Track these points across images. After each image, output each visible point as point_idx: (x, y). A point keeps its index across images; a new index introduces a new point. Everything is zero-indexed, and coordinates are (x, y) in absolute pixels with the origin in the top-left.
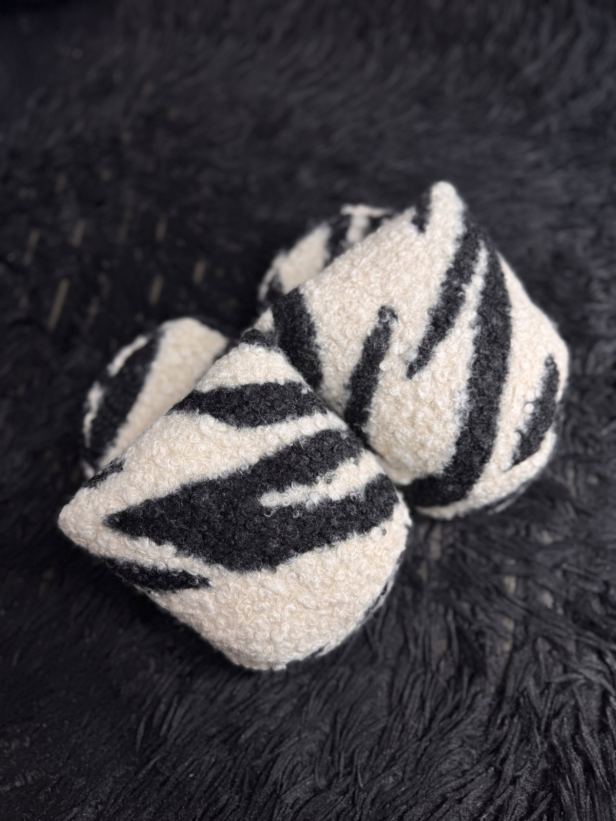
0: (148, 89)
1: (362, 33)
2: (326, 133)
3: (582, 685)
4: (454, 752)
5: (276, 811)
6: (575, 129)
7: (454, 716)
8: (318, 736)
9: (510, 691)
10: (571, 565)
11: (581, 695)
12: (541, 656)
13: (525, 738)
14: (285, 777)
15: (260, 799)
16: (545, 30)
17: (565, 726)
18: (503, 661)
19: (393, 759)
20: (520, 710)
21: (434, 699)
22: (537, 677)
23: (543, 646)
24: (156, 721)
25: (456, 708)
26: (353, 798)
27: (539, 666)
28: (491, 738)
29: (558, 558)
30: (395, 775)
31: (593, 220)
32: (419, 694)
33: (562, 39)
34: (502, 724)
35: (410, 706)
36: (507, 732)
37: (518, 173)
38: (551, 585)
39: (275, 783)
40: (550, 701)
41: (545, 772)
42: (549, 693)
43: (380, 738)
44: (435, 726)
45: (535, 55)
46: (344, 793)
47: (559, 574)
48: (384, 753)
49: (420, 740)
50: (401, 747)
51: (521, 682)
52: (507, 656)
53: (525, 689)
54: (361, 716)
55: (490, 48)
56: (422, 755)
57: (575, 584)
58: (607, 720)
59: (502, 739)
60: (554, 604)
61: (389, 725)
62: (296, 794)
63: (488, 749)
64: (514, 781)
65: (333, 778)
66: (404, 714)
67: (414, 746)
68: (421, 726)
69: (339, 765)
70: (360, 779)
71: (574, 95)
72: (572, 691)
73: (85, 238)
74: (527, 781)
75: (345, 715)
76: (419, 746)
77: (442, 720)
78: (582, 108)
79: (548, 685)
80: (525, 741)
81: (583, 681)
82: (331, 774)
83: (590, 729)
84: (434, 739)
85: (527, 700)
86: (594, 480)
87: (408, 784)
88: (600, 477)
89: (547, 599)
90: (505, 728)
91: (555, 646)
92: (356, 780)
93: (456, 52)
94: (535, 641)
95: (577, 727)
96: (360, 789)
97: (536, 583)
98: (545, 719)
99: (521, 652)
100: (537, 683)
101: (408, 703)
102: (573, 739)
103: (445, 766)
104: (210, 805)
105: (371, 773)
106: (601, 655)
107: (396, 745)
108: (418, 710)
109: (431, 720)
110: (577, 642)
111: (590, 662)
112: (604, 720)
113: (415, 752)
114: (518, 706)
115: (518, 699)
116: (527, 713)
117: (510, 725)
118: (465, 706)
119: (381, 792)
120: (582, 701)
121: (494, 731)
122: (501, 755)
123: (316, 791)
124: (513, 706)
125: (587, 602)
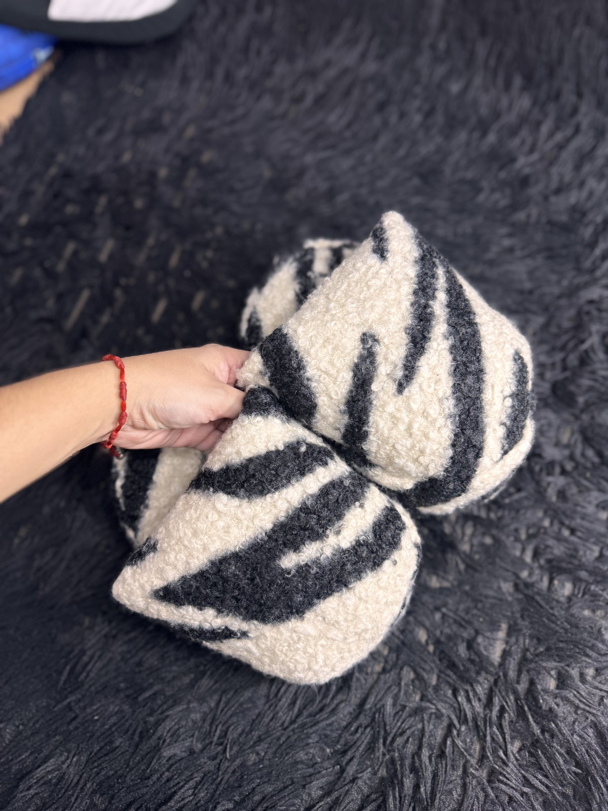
0: (191, 131)
1: (382, 107)
2: (331, 194)
3: (431, 714)
4: (309, 746)
5: (155, 761)
6: (550, 223)
7: (318, 716)
8: (205, 708)
9: (368, 706)
10: (450, 610)
11: (429, 722)
12: (403, 684)
13: (371, 748)
14: (169, 735)
15: (145, 747)
16: (545, 129)
17: (409, 746)
18: (371, 681)
19: (260, 740)
20: (373, 724)
21: (304, 699)
22: (396, 698)
23: (408, 675)
24: (79, 668)
25: (321, 710)
26: (219, 764)
27: (400, 691)
28: (342, 741)
29: (439, 602)
30: (258, 754)
31: (546, 309)
32: (294, 691)
33: (559, 137)
34: (356, 731)
35: (284, 700)
36: (358, 739)
37: (490, 255)
38: (427, 623)
39: (159, 739)
40: (401, 721)
41: (382, 779)
42: (402, 715)
43: (254, 721)
44: (300, 721)
45: (531, 151)
46: (214, 758)
47: (438, 616)
48: (253, 733)
49: (285, 729)
50: (267, 732)
51: (380, 700)
52: (375, 676)
53: (383, 706)
54: (242, 699)
55: (491, 138)
56: (284, 742)
57: (449, 626)
58: (446, 747)
59: (352, 743)
60: (427, 641)
61: (263, 712)
62: (176, 750)
63: (339, 750)
64: (354, 780)
65: (208, 744)
66: (276, 706)
67: (278, 734)
68: (288, 718)
69: (214, 735)
70: (228, 750)
71: (558, 191)
72: (423, 717)
73: (111, 257)
74: (365, 782)
75: (229, 696)
76: (282, 735)
77: (306, 718)
78: (561, 204)
79: (404, 707)
80: (371, 750)
81: (434, 711)
82: (207, 741)
83: (431, 753)
84: (296, 731)
85: (381, 716)
86: (488, 540)
87: (266, 762)
88: (494, 538)
89: (422, 636)
90: (358, 735)
91: (418, 677)
92: (225, 751)
93: (462, 136)
94: (402, 669)
95: (420, 747)
96: (226, 758)
97: (415, 619)
98: (392, 735)
99: (388, 675)
100: (394, 705)
101: (282, 697)
102: (413, 758)
103: (302, 755)
104: (106, 744)
105: (239, 748)
106: (455, 693)
107: (263, 730)
108: (289, 705)
109: (298, 716)
110: (439, 677)
111: (445, 696)
112: (443, 748)
113: (279, 739)
114: (373, 719)
115: (375, 713)
116: (379, 727)
117: (362, 734)
118: (328, 710)
119: (243, 765)
120: (429, 727)
121: (347, 735)
122: (348, 757)
123: (192, 752)
124: (369, 719)
125: (456, 645)
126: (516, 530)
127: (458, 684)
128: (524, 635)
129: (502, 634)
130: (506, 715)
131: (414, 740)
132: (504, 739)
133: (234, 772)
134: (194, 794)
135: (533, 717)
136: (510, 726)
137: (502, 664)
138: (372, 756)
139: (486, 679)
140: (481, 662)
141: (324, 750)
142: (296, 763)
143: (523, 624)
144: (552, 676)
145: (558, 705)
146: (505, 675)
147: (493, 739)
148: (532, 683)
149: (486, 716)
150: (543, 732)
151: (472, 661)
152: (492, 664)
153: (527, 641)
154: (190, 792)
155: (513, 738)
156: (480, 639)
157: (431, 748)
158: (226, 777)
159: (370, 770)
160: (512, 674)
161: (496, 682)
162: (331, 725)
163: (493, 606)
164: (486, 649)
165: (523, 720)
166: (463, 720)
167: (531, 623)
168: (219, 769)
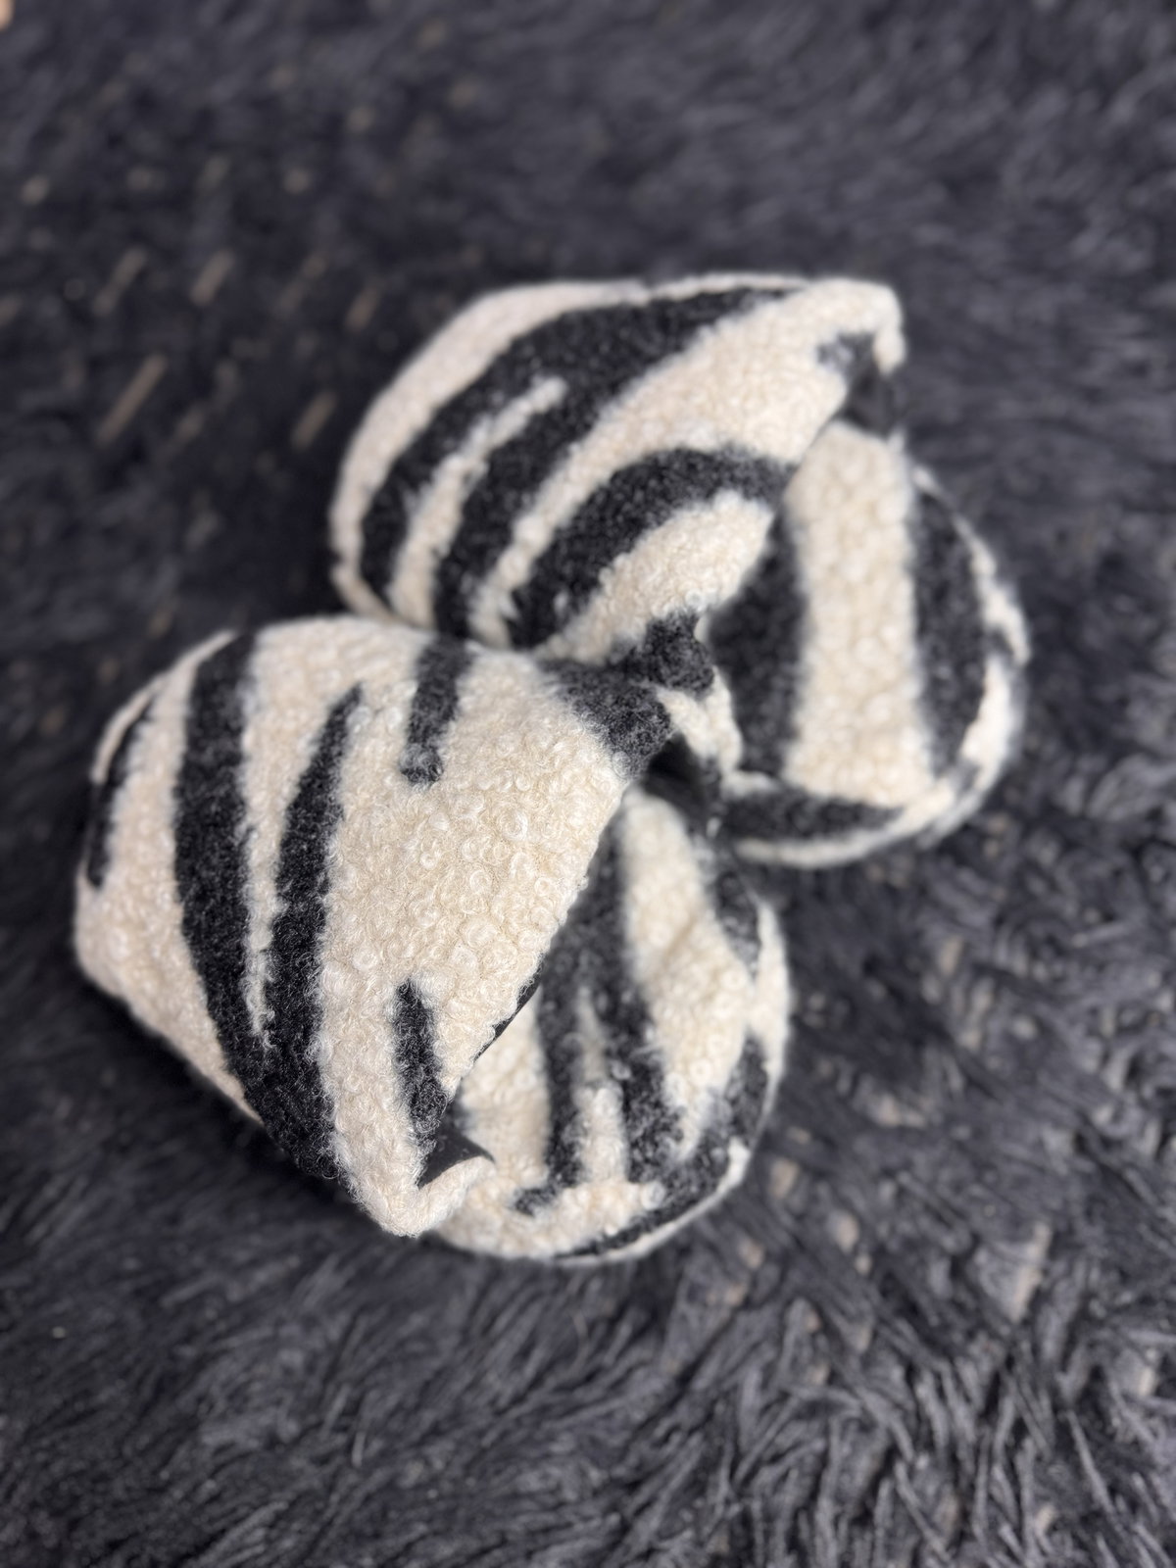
0: (435, 34)
3: (849, 1420)
5: (182, 1451)
7: (578, 1393)
8: (316, 1342)
9: (701, 1382)
10: (916, 1179)
11: (842, 1437)
12: (790, 1339)
13: (697, 1485)
14: (224, 1394)
15: (163, 1417)
17: (788, 1488)
18: (713, 1322)
19: (436, 1431)
20: (709, 1426)
21: (551, 1349)
22: (769, 1371)
23: (802, 1319)
24: (31, 1212)
25: (590, 1378)
26: (335, 1476)
27: (779, 1355)
28: (632, 1460)
29: (893, 1160)
30: (428, 1463)
32: (528, 1327)
35: (503, 1343)
36: (669, 1458)
38: (860, 1204)
39: (200, 1400)
40: (775, 1428)
41: (716, 1559)
42: (778, 1413)
43: (427, 1384)
44: (536, 1398)
46: (323, 1461)
47: (887, 1190)
48: (423, 1413)
49: (499, 1414)
50: (456, 1415)
51: (733, 1371)
52: (725, 1314)
53: (736, 1388)
54: (404, 1330)
56: (493, 1444)
57: (913, 1218)
58: (874, 1502)
59: (653, 1466)
60: (855, 1247)
61: (450, 1366)
62: (240, 1432)
63: (621, 1478)
64: (649, 1554)
65: (312, 1427)
66: (483, 1356)
67: (482, 1422)
68: (509, 1389)
69: (330, 1407)
70: (358, 1446)
72: (828, 1425)
75: (374, 1320)
76: (490, 1426)
77: (552, 1394)
79: (784, 1396)
80: (698, 1488)
81: (855, 1413)
82: (311, 1419)
83: (838, 1510)
84: (525, 1421)
85: (729, 1410)
86: (1024, 1029)
87: (447, 1486)
88: (1040, 1024)
89: (845, 1232)
90: (669, 1449)
91: (827, 1328)
92: (349, 1448)
94: (789, 1303)
95: (814, 1495)
96: (352, 1465)
97: (835, 1191)
98: (751, 1459)
99: (755, 1316)
100: (764, 1385)
101: (499, 1337)
102: (795, 1516)
103: (531, 1481)
104: (75, 1398)
105: (386, 1443)
106: (911, 1375)
107: (446, 1408)
108: (515, 1358)
109: (533, 1386)
110: (875, 1335)
111: (886, 1379)
112: (869, 1502)
113: (481, 1434)
114: (709, 1416)
115: (714, 1402)
116: (723, 1435)
117: (682, 1444)
118: (605, 1380)
119: (391, 1486)
120: (839, 1450)
121: (643, 1448)
122: (640, 1498)
123: (272, 1441)
124: (699, 1414)
125: (923, 1263)
126: (1094, 1012)
127: (922, 1355)
128: (1090, 1259)
129: (1034, 1251)
130: (1028, 1443)
131: (802, 1475)
132: (1018, 1498)
133: (368, 1498)
134: (268, 1541)
135: (1094, 1455)
136: (1035, 1471)
137: (1029, 1322)
138: (699, 1503)
139: (986, 1351)
140: (978, 1310)
141: (583, 1474)
142: (516, 1496)
143: (1090, 1233)
144: (1147, 1363)
145: (1155, 1434)
146: (1036, 1350)
147: (990, 1498)
148: (1097, 1375)
149: (980, 1438)
150: (1113, 1491)
151: (959, 1307)
152: (1006, 1320)
153: (1095, 1275)
154: (260, 1533)
155: (1040, 1499)
156: (982, 1257)
157: (839, 1499)
158: (347, 1510)
159: (688, 1534)
160: (1050, 1348)
161: (1010, 1362)
162: (609, 1415)
163: (1021, 1183)
164: (993, 1278)
165: (1067, 1459)
166: (924, 1440)
167: (1109, 1232)
168: (330, 1488)
